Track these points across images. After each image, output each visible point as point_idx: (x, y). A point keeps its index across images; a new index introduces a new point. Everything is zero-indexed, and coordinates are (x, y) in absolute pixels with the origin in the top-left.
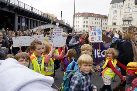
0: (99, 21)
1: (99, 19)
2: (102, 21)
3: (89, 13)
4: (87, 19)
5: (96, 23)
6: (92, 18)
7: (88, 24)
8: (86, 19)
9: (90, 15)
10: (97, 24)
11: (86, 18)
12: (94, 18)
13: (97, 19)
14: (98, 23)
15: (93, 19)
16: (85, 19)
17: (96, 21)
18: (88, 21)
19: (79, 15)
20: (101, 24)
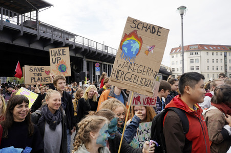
0: (220, 56)
1: (219, 53)
2: (225, 56)
3: (200, 45)
4: (197, 55)
5: (215, 61)
6: (206, 52)
7: (198, 65)
8: (194, 55)
9: (202, 47)
10: (217, 62)
11: (194, 53)
12: (210, 53)
13: (215, 53)
14: (219, 61)
15: (208, 54)
16: (192, 56)
17: (215, 57)
18: (199, 58)
19: (178, 51)
20: (225, 62)
